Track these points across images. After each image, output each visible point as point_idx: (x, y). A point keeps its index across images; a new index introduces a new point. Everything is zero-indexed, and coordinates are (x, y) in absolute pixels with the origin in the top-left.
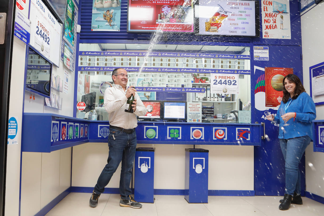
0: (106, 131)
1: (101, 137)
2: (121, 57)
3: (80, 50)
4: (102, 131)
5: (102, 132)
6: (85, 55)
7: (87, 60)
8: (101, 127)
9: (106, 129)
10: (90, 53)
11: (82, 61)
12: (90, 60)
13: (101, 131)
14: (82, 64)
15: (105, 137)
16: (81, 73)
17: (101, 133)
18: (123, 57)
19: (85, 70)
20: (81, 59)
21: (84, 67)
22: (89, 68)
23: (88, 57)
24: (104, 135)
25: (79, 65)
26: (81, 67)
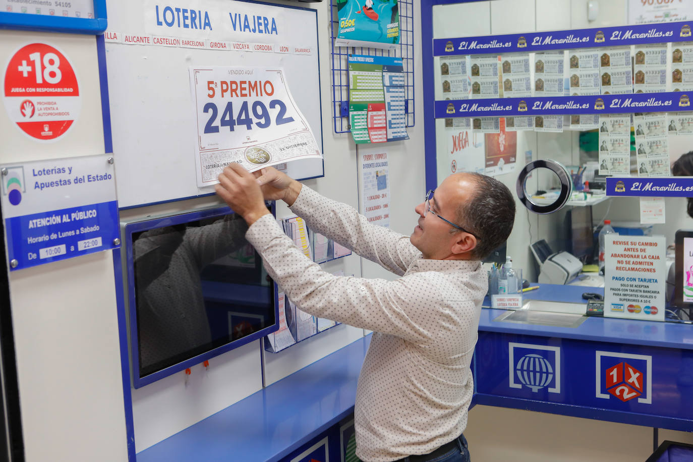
0: (538, 369)
1: (519, 386)
2: (599, 53)
3: (437, 35)
4: (525, 368)
5: (522, 370)
6: (457, 53)
7: (464, 72)
8: (519, 353)
9: (537, 360)
10: (473, 45)
11: (449, 78)
12: (475, 71)
13: (519, 367)
14: (446, 87)
15: (535, 389)
16: (449, 124)
17: (519, 373)
18: (609, 52)
19: (458, 114)
20: (445, 70)
21: (457, 104)
22: (474, 108)
23: (469, 60)
24: (533, 383)
25: (440, 95)
26: (446, 103)
